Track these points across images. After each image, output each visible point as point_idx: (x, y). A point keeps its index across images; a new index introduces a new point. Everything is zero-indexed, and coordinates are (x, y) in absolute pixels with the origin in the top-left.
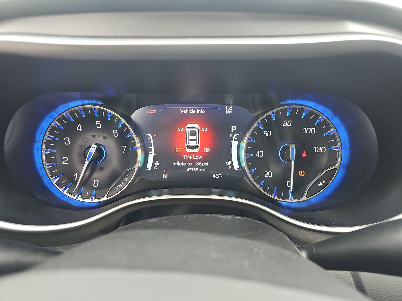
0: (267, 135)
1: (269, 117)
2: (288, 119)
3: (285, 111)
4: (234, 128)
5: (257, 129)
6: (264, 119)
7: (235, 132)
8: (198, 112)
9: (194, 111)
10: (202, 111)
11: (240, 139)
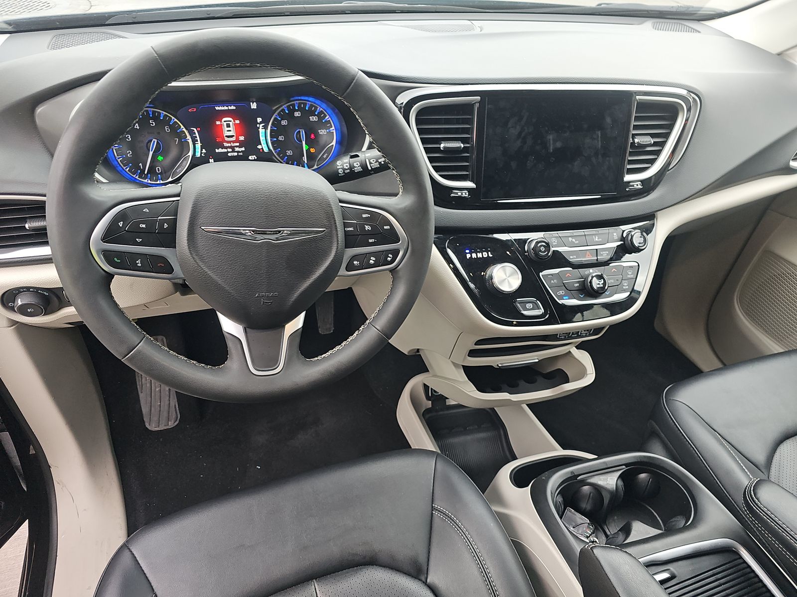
1: (283, 110)
2: (297, 111)
3: (293, 105)
4: (259, 120)
5: (275, 119)
6: (280, 112)
7: (261, 123)
8: (230, 108)
9: (226, 108)
10: (233, 108)
11: (265, 128)
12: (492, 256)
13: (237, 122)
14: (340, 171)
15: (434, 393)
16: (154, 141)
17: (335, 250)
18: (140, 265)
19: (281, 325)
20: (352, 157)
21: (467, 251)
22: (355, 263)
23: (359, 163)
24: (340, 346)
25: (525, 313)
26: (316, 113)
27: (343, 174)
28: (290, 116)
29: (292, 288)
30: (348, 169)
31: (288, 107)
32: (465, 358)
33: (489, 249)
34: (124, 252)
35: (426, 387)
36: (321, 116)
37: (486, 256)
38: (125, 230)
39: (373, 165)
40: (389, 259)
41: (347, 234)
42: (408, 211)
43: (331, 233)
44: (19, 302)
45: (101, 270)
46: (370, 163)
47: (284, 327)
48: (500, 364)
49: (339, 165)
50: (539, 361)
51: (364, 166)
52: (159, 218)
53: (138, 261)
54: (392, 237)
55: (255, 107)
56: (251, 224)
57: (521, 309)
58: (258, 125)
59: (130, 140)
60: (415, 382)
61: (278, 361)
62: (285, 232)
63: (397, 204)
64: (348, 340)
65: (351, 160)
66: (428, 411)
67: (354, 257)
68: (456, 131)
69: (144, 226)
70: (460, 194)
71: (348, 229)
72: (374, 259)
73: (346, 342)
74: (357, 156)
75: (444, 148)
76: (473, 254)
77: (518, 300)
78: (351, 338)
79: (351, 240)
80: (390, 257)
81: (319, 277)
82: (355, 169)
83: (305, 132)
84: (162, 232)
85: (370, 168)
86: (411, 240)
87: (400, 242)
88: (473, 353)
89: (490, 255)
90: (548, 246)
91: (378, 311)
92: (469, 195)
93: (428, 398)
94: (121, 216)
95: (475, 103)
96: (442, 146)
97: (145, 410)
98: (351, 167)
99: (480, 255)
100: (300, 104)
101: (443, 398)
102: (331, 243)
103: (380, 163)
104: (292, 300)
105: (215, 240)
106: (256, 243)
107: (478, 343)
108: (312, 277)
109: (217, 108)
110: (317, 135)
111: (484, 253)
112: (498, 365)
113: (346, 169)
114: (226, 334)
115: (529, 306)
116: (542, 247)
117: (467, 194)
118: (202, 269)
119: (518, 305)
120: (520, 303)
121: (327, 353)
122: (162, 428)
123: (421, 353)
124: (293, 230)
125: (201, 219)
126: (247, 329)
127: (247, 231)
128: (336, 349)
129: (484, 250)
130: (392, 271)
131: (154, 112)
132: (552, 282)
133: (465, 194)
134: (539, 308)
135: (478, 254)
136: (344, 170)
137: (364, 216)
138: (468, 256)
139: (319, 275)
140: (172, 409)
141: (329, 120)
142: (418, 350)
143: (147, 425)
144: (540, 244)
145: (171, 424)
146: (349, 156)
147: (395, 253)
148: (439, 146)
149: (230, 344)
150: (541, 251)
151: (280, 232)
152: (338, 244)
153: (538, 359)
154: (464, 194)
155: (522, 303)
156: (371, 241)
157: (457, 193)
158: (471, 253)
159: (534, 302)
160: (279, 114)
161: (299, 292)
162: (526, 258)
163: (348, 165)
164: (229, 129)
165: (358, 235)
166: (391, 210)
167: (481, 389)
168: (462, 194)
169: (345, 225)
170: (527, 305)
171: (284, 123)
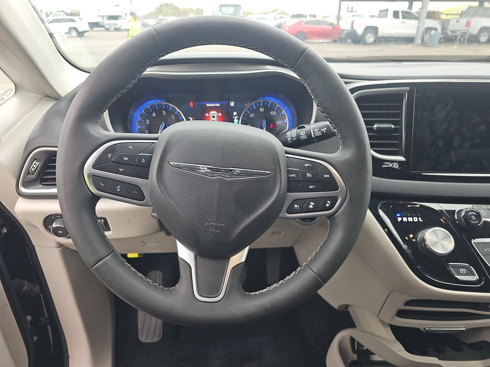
0: (252, 116)
1: (252, 106)
2: (262, 107)
3: (260, 103)
4: (235, 113)
5: (246, 112)
6: (250, 107)
7: (236, 116)
8: (216, 105)
9: (213, 105)
10: (218, 105)
11: (238, 119)
12: (422, 221)
13: (220, 114)
14: (289, 139)
15: (359, 347)
16: (163, 124)
17: (278, 191)
18: (119, 190)
19: (226, 258)
20: (299, 128)
21: (398, 215)
22: (295, 206)
23: (304, 132)
24: (277, 284)
25: (459, 277)
26: (275, 109)
27: (290, 142)
28: (256, 111)
29: (238, 221)
30: (295, 137)
31: (256, 104)
32: (393, 318)
33: (419, 215)
34: (108, 179)
35: (352, 340)
36: (279, 111)
37: (417, 220)
38: (112, 161)
39: (316, 133)
40: (327, 205)
41: (289, 180)
42: (347, 163)
43: (276, 175)
44: (54, 225)
45: (90, 192)
46: (314, 132)
47: (229, 258)
48: (428, 328)
49: (288, 134)
50: (466, 330)
51: (309, 135)
52: (140, 154)
53: (118, 187)
54: (332, 185)
55: (233, 105)
56: (209, 162)
57: (455, 273)
58: (234, 117)
59: (149, 123)
60: (343, 335)
61: (220, 289)
62: (236, 171)
63: (337, 157)
64: (285, 279)
65: (298, 130)
66: (353, 363)
67: (295, 201)
68: (388, 116)
69: (127, 159)
70: (391, 165)
71: (291, 176)
72: (313, 204)
73: (283, 281)
74: (304, 127)
75: (377, 128)
76: (404, 218)
77: (450, 264)
78: (288, 278)
79: (292, 186)
80: (329, 204)
81: (262, 214)
82: (301, 137)
83: (266, 121)
84: (140, 165)
85: (313, 136)
86: (350, 189)
87: (339, 190)
88: (401, 313)
89: (421, 220)
90: (478, 216)
91: (315, 254)
92: (399, 168)
93: (354, 351)
94: (111, 149)
95: (404, 93)
96: (375, 126)
97: (140, 325)
98: (298, 136)
99: (410, 219)
100: (264, 103)
101: (369, 353)
102: (275, 184)
103: (322, 132)
104: (237, 232)
105: (178, 173)
106: (211, 179)
107: (408, 303)
108: (256, 213)
109: (208, 105)
110: (274, 124)
111: (414, 218)
112: (425, 329)
113: (294, 138)
114: (180, 260)
115: (462, 270)
116: (473, 216)
117: (398, 166)
118: (165, 197)
119: (452, 269)
120: (453, 267)
121: (265, 289)
122: (149, 341)
123: (350, 310)
124: (243, 170)
125: (170, 156)
126: (198, 257)
127: (205, 168)
128: (273, 287)
129: (414, 215)
130: (330, 217)
131: (166, 105)
132: (485, 250)
133: (396, 166)
134: (473, 274)
135: (409, 218)
136: (292, 138)
137: (306, 165)
138: (399, 219)
139: (262, 212)
140: (158, 327)
141: (284, 114)
142: (347, 306)
143: (140, 337)
144: (470, 213)
145: (156, 339)
146: (297, 128)
147: (334, 200)
148: (372, 127)
149: (182, 269)
150: (472, 219)
151: (232, 170)
152: (281, 186)
153: (465, 328)
154: (394, 166)
155: (456, 267)
156: (311, 187)
157: (388, 165)
158: (402, 217)
159: (468, 268)
160: (249, 109)
161: (243, 226)
162: (456, 226)
163: (295, 134)
164: (214, 119)
165: (299, 181)
166: (332, 161)
167: (409, 350)
168: (393, 166)
169: (289, 172)
170: (460, 270)
171: (252, 115)
